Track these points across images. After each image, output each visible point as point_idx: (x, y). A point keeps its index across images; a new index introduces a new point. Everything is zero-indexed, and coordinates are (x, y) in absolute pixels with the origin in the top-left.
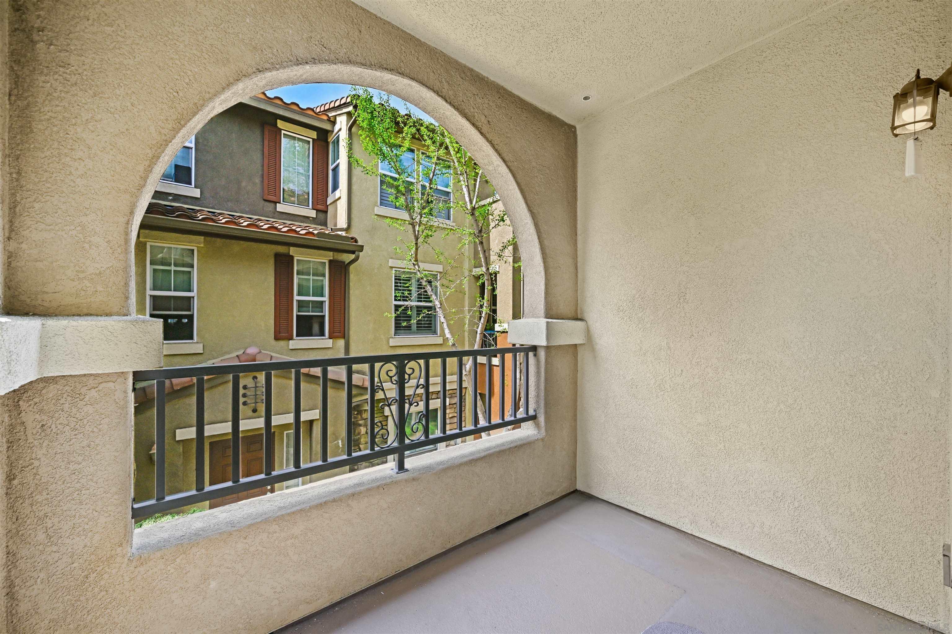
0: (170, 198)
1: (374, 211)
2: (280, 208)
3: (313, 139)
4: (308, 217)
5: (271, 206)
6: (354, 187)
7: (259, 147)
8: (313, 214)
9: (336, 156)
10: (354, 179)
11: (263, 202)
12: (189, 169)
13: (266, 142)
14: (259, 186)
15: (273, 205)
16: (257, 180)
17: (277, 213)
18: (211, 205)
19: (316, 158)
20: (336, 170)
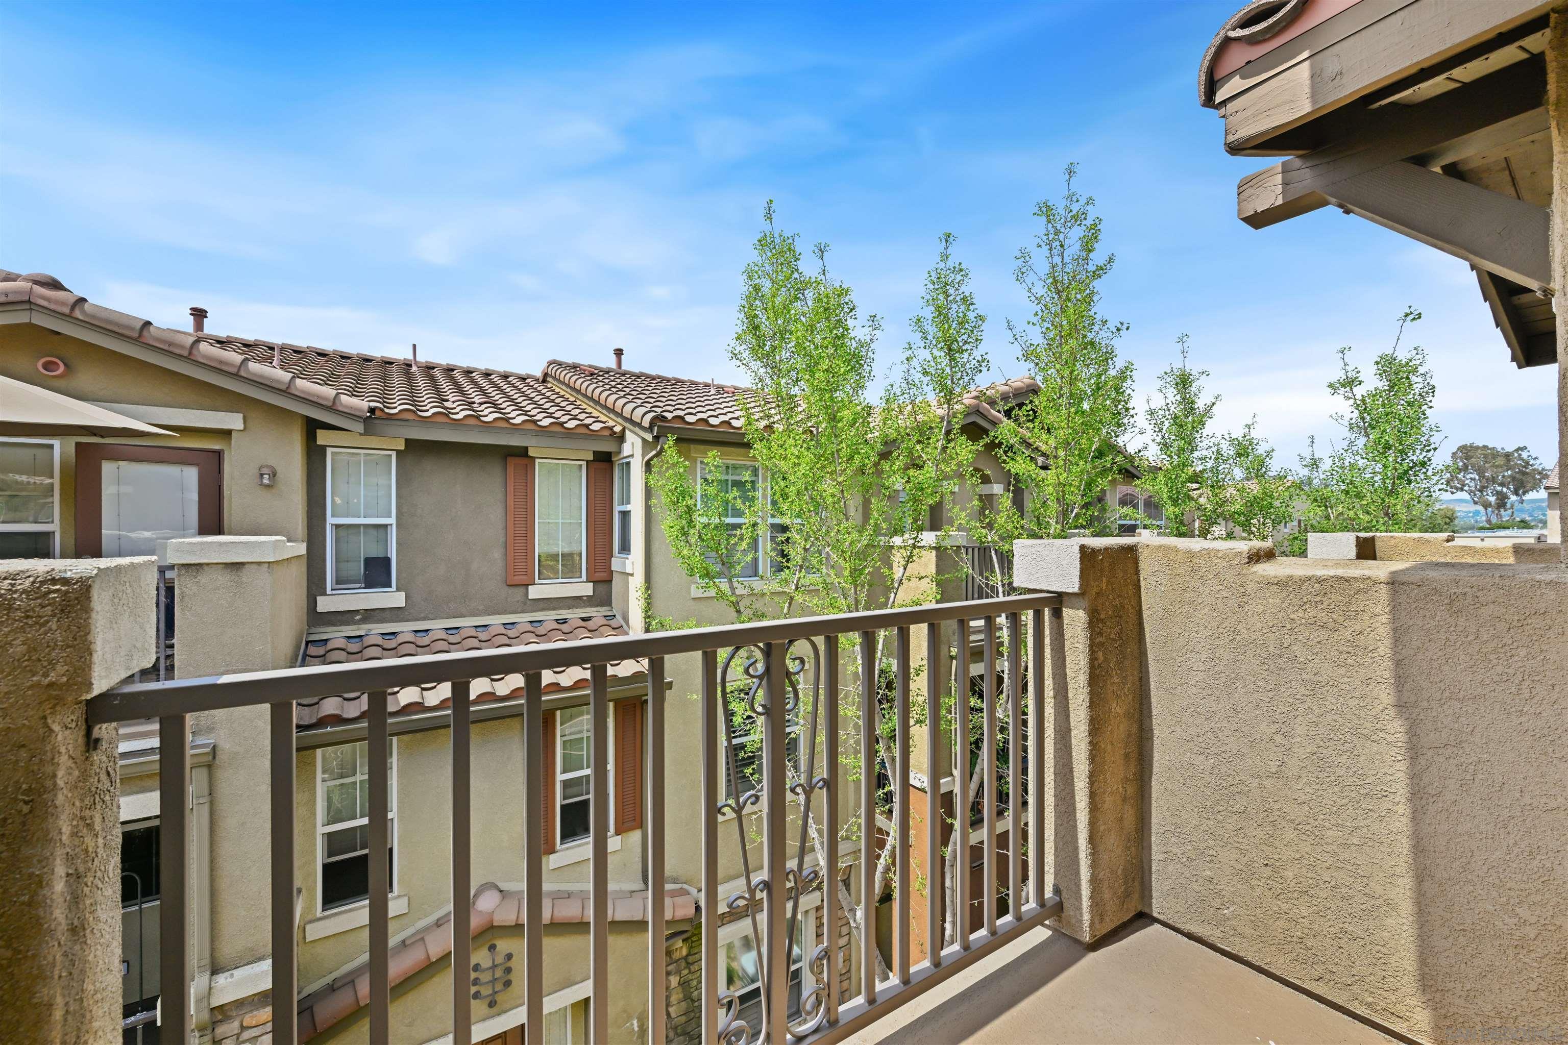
0: (358, 618)
1: (690, 593)
2: (534, 592)
3: (587, 461)
4: (579, 598)
5: (519, 592)
6: (657, 560)
7: (500, 496)
8: (587, 589)
9: (626, 500)
10: (656, 546)
11: (507, 588)
12: (388, 561)
13: (510, 488)
14: (500, 564)
15: (522, 589)
16: (497, 554)
17: (529, 602)
18: (422, 615)
19: (592, 494)
20: (625, 515)
